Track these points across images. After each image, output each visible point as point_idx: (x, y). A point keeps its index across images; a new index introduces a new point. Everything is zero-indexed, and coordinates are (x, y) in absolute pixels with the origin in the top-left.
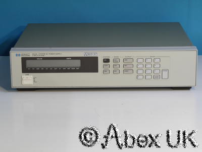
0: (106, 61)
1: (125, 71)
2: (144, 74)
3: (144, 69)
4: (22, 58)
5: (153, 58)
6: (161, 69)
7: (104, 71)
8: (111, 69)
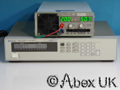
0: (63, 44)
1: (74, 51)
2: (85, 53)
3: (85, 49)
4: (12, 43)
5: (90, 43)
6: (95, 50)
7: (61, 51)
8: (65, 49)
